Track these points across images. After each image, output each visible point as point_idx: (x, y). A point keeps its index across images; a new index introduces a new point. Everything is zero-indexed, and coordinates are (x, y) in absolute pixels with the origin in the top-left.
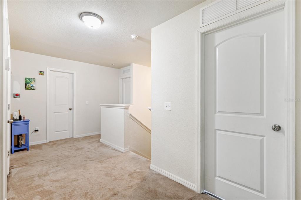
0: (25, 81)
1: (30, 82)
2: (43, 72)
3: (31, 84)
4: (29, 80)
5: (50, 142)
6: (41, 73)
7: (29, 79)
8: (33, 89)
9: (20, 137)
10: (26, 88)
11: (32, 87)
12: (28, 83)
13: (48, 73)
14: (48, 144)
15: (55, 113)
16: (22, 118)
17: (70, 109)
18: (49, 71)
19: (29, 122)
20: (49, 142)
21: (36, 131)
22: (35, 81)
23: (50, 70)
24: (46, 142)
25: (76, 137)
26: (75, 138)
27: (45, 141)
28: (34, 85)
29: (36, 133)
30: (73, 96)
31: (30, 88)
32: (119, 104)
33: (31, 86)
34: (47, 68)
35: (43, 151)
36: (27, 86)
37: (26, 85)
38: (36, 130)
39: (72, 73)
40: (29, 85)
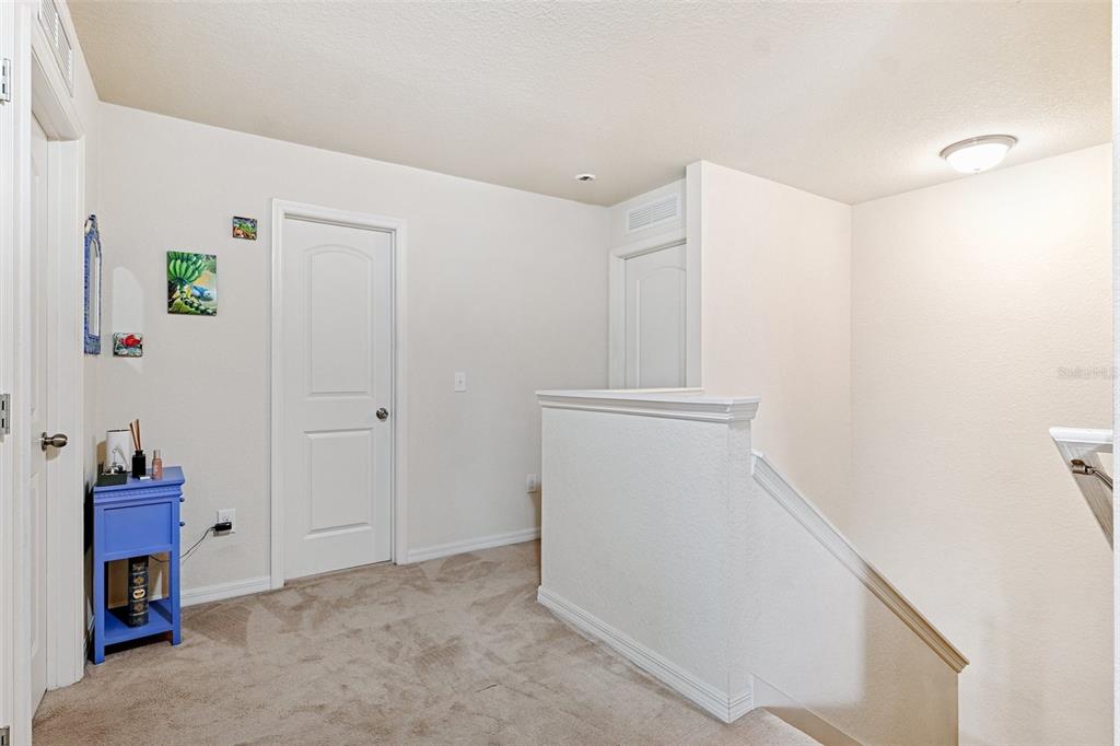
0: (169, 271)
1: (189, 274)
2: (254, 222)
3: (195, 284)
4: (185, 264)
5: (288, 585)
6: (245, 228)
7: (188, 259)
8: (204, 312)
9: (139, 568)
10: (173, 308)
11: (198, 298)
12: (182, 281)
13: (275, 229)
14: (279, 597)
15: (310, 435)
16: (148, 466)
17: (382, 415)
18: (281, 216)
19: (182, 486)
20: (279, 584)
21: (222, 528)
22: (214, 270)
23: (287, 215)
24: (266, 588)
25: (411, 560)
26: (404, 563)
27: (261, 584)
28: (212, 292)
29: (223, 539)
30: (395, 346)
31: (191, 306)
32: (608, 388)
33: (198, 293)
34: (271, 200)
35: (247, 655)
36: (178, 293)
37: (171, 290)
38: (221, 522)
39: (390, 231)
40: (186, 288)
